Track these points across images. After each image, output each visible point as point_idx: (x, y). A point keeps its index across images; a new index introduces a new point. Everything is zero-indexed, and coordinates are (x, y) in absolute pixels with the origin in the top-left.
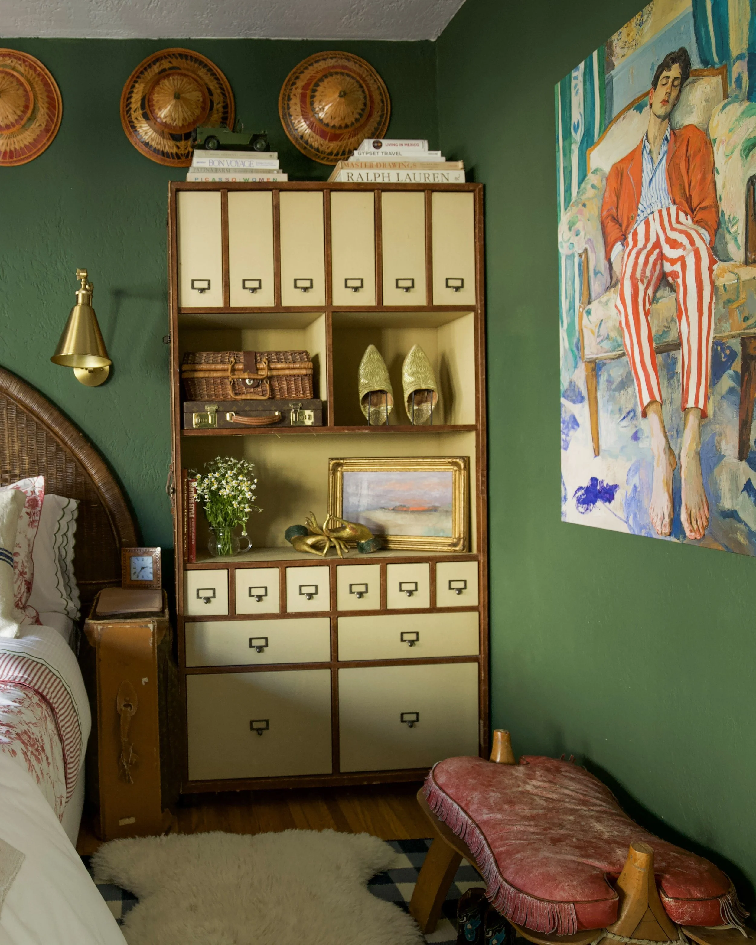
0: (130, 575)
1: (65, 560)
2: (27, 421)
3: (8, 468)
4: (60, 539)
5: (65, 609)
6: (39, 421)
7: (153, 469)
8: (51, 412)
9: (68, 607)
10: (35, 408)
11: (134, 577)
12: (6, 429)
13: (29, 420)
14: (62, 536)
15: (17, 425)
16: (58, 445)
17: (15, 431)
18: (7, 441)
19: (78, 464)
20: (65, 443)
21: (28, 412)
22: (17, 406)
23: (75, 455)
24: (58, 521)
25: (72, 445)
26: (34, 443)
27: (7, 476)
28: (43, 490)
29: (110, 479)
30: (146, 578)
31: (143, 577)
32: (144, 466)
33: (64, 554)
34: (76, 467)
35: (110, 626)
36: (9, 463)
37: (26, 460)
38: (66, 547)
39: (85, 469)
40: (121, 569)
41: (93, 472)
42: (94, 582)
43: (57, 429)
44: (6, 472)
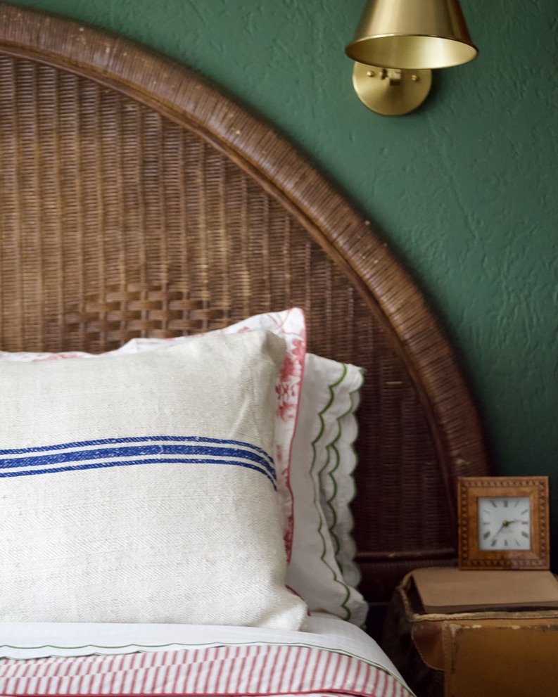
0: (477, 537)
1: (333, 503)
2: (249, 190)
3: (205, 295)
4: (322, 456)
5: (343, 606)
6: (275, 194)
7: (524, 305)
8: (302, 171)
9: (350, 602)
10: (267, 165)
11: (486, 545)
12: (202, 209)
13: (254, 189)
14: (327, 448)
15: (226, 202)
16: (315, 247)
17: (221, 214)
18: (202, 235)
19: (359, 289)
20: (332, 243)
21: (249, 172)
22: (226, 159)
23: (352, 270)
24: (320, 414)
25: (346, 247)
26: (264, 242)
27: (200, 315)
28: (302, 339)
29: (432, 325)
30: (512, 546)
31: (506, 543)
32: (505, 297)
33: (329, 489)
34: (357, 298)
35: (477, 626)
36: (207, 285)
37: (245, 278)
38: (335, 474)
39: (376, 301)
40: (457, 526)
41: (392, 310)
42: (392, 555)
43: (313, 211)
44: (199, 305)
